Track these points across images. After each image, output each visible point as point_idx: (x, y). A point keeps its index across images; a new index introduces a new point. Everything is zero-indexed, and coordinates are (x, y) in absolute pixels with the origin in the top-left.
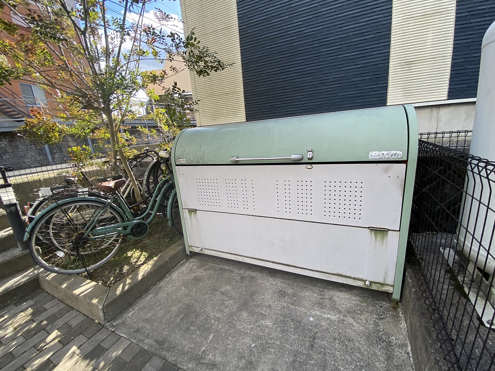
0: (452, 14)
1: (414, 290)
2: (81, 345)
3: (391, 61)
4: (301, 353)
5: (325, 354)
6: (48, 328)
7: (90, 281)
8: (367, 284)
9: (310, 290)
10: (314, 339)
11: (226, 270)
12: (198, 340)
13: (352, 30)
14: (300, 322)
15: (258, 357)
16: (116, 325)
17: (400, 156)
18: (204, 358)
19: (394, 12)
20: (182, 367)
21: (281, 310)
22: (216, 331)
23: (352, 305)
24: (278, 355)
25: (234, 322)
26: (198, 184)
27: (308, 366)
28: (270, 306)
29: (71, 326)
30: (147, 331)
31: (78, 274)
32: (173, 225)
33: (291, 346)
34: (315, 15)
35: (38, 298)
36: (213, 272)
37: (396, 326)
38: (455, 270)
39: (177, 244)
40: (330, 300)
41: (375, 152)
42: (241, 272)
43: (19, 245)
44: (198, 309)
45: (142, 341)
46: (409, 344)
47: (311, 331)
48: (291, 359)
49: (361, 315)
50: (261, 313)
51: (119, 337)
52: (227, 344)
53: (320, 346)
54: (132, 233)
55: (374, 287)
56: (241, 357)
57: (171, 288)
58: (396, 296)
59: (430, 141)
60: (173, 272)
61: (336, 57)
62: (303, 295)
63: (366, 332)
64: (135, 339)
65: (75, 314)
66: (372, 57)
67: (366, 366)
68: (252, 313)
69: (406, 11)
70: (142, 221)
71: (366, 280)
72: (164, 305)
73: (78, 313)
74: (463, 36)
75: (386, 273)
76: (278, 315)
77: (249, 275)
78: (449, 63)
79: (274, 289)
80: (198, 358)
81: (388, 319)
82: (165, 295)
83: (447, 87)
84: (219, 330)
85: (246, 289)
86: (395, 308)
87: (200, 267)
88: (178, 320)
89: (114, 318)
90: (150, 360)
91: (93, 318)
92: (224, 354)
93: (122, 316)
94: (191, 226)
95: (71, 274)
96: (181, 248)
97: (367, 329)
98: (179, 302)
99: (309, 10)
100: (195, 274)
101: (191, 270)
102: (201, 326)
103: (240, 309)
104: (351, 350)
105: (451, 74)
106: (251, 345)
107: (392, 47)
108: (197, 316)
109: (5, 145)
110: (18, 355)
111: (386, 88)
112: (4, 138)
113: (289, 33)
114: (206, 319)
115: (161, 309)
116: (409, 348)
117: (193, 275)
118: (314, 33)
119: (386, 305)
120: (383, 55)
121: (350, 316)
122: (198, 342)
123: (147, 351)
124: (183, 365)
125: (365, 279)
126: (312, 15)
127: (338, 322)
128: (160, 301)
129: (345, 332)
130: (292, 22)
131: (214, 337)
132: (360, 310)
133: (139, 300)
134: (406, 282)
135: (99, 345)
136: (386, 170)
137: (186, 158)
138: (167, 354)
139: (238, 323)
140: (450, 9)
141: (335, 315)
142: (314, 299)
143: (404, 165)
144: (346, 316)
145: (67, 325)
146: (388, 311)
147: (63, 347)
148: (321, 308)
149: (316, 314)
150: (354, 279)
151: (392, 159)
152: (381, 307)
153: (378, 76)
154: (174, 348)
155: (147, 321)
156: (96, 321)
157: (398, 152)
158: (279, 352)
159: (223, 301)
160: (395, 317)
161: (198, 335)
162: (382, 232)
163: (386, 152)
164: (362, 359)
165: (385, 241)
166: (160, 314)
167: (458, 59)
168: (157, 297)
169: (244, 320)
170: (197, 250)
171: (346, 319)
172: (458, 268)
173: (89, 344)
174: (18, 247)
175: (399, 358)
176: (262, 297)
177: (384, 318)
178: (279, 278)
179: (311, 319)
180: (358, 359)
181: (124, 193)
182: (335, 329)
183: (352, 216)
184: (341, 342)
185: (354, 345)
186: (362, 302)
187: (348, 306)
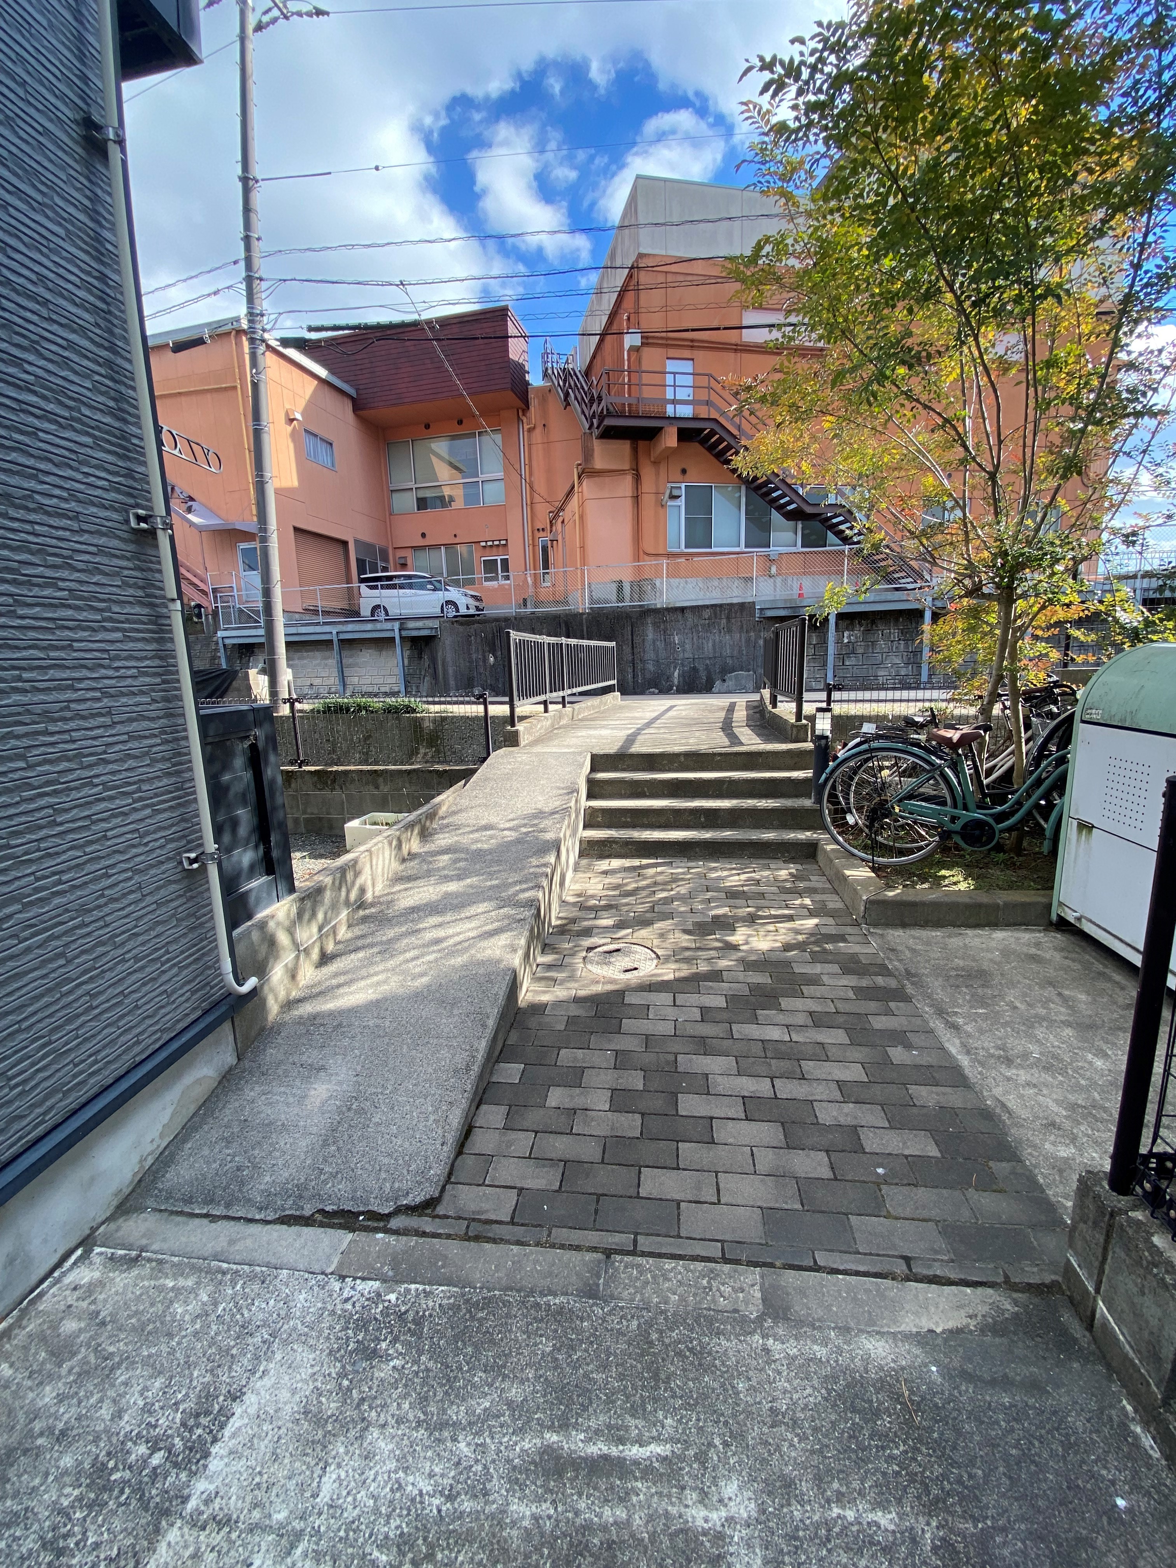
6: (803, 895)
7: (868, 870)
12: (960, 1001)
16: (873, 932)
20: (915, 1003)
22: (997, 1013)
25: (1037, 1025)
29: (827, 906)
30: (904, 957)
31: (861, 858)
35: (808, 864)
36: (1079, 967)
39: (1037, 888)
43: (812, 792)
44: (994, 982)
45: (890, 959)
50: (1102, 1050)
51: (867, 941)
54: (963, 834)
56: (1001, 1048)
57: (979, 943)
60: (1001, 930)
64: (883, 953)
65: (836, 899)
68: (1084, 1039)
70: (989, 820)
72: (948, 951)
82: (961, 944)
84: (1002, 1015)
85: (1120, 1018)
87: (1060, 949)
89: (874, 924)
90: (885, 976)
91: (852, 912)
92: (981, 1031)
93: (887, 930)
94: (1075, 859)
96: (1042, 899)
98: (973, 960)
100: (1039, 952)
101: (1038, 944)
102: (978, 995)
103: (1067, 1023)
106: (1032, 1053)
108: (985, 986)
109: (856, 637)
112: (859, 622)
114: (995, 996)
115: (940, 952)
117: (1033, 951)
123: (889, 969)
124: (918, 1002)
128: (947, 944)
131: (985, 1014)
133: (919, 929)
135: (842, 934)
137: (1103, 711)
138: (909, 986)
139: (1042, 1029)
145: (824, 903)
147: (809, 915)
154: (922, 986)
156: (854, 916)
159: (1050, 1001)
161: (965, 998)
168: (947, 939)
170: (1071, 917)
173: (834, 928)
174: (810, 795)
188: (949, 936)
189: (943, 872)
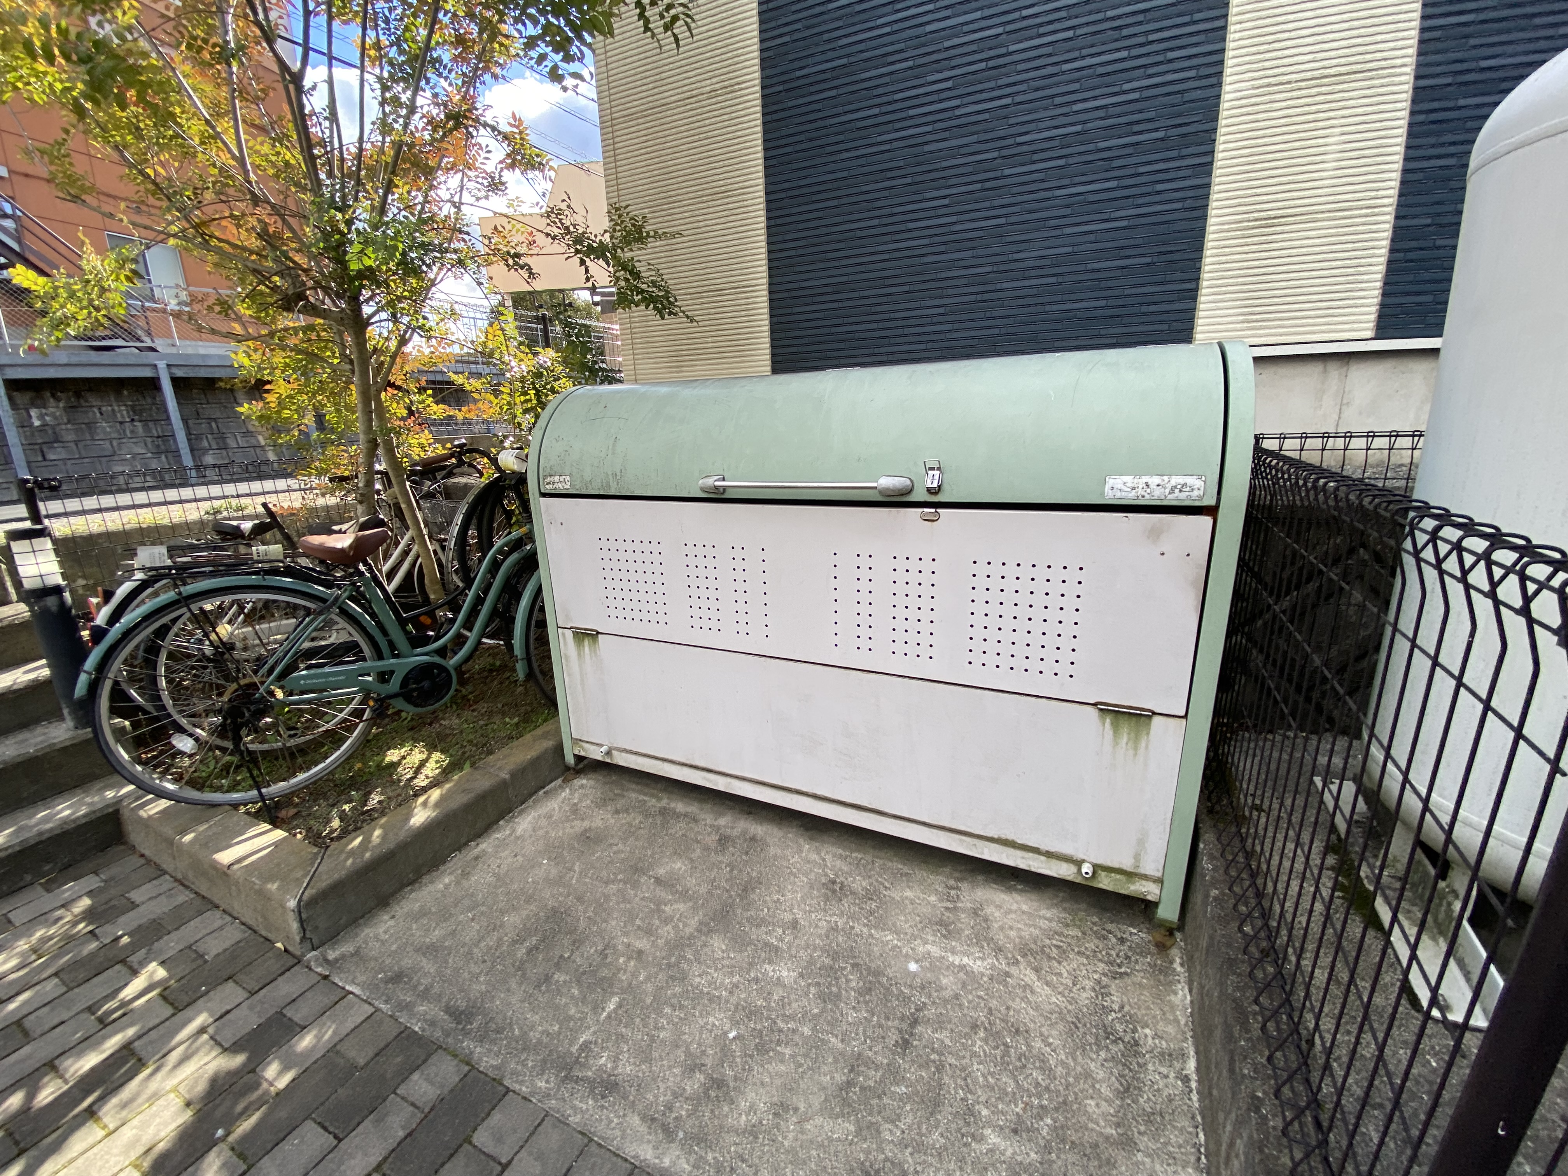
0: (1403, 78)
1: (1214, 892)
2: (228, 1012)
3: (1212, 212)
4: (870, 1064)
5: (940, 1068)
6: (133, 959)
7: (266, 826)
8: (1084, 870)
9: (920, 883)
10: (915, 1022)
11: (678, 816)
12: (572, 1011)
13: (1101, 113)
14: (878, 973)
15: (744, 1070)
16: (336, 960)
17: (1196, 493)
18: (583, 1066)
19: (1229, 63)
20: (517, 1087)
21: (827, 937)
22: (630, 988)
23: (1037, 932)
24: (801, 1065)
25: (684, 965)
26: (605, 554)
27: (886, 1100)
28: (794, 925)
29: (202, 956)
30: (425, 981)
31: (235, 806)
32: (530, 675)
33: (842, 1041)
34: (991, 63)
35: (115, 870)
36: (639, 818)
37: (1158, 996)
38: (1353, 845)
39: (539, 732)
40: (976, 914)
41: (1126, 478)
42: (722, 821)
43: (66, 712)
44: (582, 925)
45: (407, 1007)
46: (1192, 1053)
47: (906, 1000)
48: (840, 1078)
49: (1060, 963)
50: (767, 944)
51: (339, 993)
52: (656, 1028)
53: (930, 1045)
54: (405, 693)
55: (1105, 883)
56: (692, 1067)
57: (510, 860)
58: (1169, 911)
59: (1306, 457)
60: (521, 813)
61: (1048, 194)
62: (896, 895)
63: (1069, 1011)
64: (386, 1002)
65: (218, 923)
66: (1157, 198)
67: (1057, 1109)
68: (740, 942)
69: (1267, 64)
70: (437, 659)
71: (1083, 861)
72: (483, 908)
73: (228, 919)
74: (1433, 146)
75: (1141, 842)
76: (815, 949)
77: (744, 833)
78: (1387, 226)
79: (812, 876)
80: (567, 1064)
81: (1138, 977)
82: (490, 878)
83: (1376, 301)
84: (638, 987)
85: (731, 870)
86: (1162, 948)
87: (602, 803)
88: (521, 953)
89: (332, 937)
90: (425, 1061)
91: (270, 936)
92: (644, 1055)
93: (357, 935)
94: (582, 680)
95: (214, 805)
96: (549, 744)
97: (1073, 1001)
98: (527, 902)
99: (974, 47)
100: (586, 824)
101: (575, 809)
102: (584, 973)
103: (705, 929)
104: (1019, 1059)
105: (1390, 262)
106: (726, 1033)
107: (1217, 172)
108: (577, 944)
109: (56, 418)
110: (39, 1031)
111: (1192, 294)
112: (53, 396)
113: (912, 112)
114: (603, 954)
115: (473, 920)
116: (1192, 1064)
117: (579, 826)
118: (986, 116)
119: (1137, 934)
120: (1190, 193)
121: (1029, 964)
122: (571, 1018)
123: (421, 1038)
124: (521, 1083)
125: (1080, 856)
126: (982, 61)
127: (991, 978)
128: (472, 895)
129: (1008, 1008)
130: (921, 81)
131: (620, 1006)
132: (1057, 947)
133: (412, 891)
134: (1198, 869)
135: (281, 1013)
136: (1155, 534)
137: (571, 475)
138: (478, 1050)
139: (696, 969)
140: (1399, 62)
141: (983, 959)
142: (926, 910)
143: (1207, 521)
144: (1016, 963)
145: (192, 952)
146: (1141, 954)
147: (173, 1015)
148: (944, 936)
149: (929, 953)
150: (1049, 855)
151: (1172, 500)
152: (1122, 941)
153: (1169, 257)
154: (499, 1031)
155: (431, 950)
156: (279, 945)
157: (1190, 480)
158: (806, 1056)
159: (659, 903)
160: (1161, 971)
161: (572, 997)
162: (1134, 719)
163: (1156, 480)
164: (1047, 1089)
165: (1143, 744)
166: (471, 933)
167: (1415, 217)
168: (465, 883)
169: (715, 960)
170: (597, 754)
171: (1014, 970)
172: (1361, 840)
173: (251, 1008)
174: (62, 718)
175: (1158, 1090)
176: (776, 897)
177: (1126, 973)
178: (833, 844)
179: (913, 967)
180: (1036, 1087)
181: (390, 575)
182: (979, 997)
183: (1048, 666)
184: (993, 1035)
185: (1028, 1045)
186: (1067, 925)
187: (1025, 934)
188: (466, 875)
189: (393, 756)
